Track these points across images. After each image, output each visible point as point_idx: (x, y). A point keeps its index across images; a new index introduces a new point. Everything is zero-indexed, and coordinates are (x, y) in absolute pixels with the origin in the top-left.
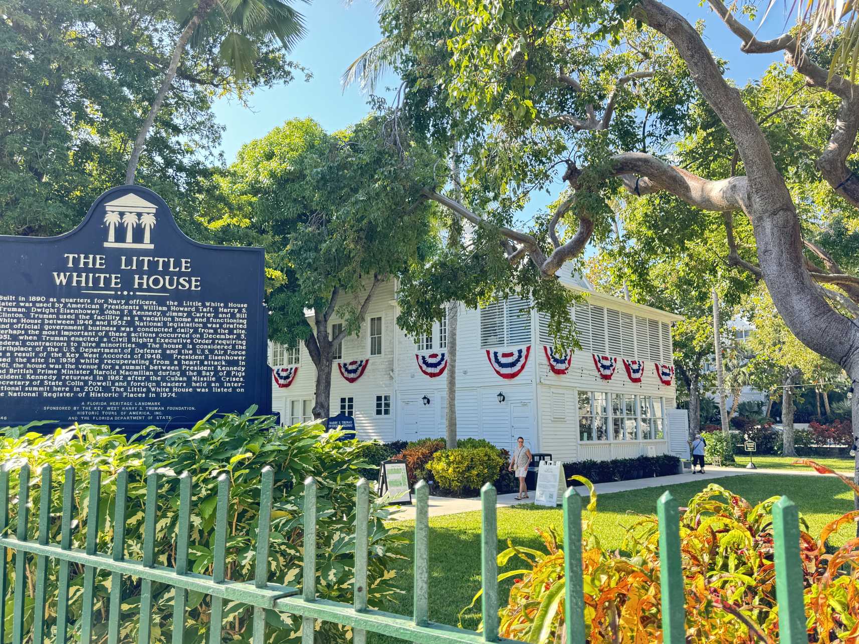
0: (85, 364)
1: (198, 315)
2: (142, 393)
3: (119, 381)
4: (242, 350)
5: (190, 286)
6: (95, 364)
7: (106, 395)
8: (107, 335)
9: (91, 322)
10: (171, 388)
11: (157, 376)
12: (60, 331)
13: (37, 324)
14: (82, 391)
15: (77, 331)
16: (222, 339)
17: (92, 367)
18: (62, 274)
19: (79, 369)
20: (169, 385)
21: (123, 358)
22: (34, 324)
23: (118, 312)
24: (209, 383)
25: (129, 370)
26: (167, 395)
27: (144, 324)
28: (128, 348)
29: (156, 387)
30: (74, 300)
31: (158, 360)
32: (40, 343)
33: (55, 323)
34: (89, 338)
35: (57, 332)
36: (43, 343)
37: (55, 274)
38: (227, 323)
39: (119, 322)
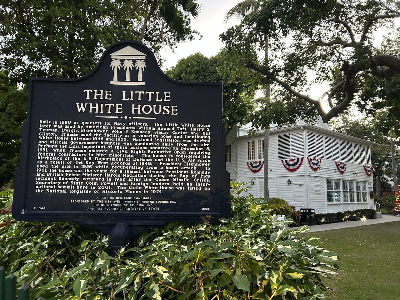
0: (98, 169)
1: (176, 133)
2: (139, 190)
3: (122, 182)
4: (208, 159)
5: (171, 112)
6: (105, 169)
7: (113, 192)
8: (113, 148)
9: (102, 139)
10: (159, 187)
11: (149, 178)
12: (81, 145)
13: (65, 140)
14: (97, 189)
15: (93, 145)
16: (194, 151)
17: (104, 171)
18: (82, 104)
19: (95, 173)
20: (157, 184)
21: (125, 165)
22: (64, 141)
23: (121, 132)
24: (185, 183)
25: (129, 174)
26: (156, 192)
27: (139, 140)
28: (128, 158)
29: (148, 186)
30: (91, 123)
31: (149, 166)
32: (68, 154)
33: (78, 139)
34: (101, 150)
35: (79, 146)
36: (70, 154)
37: (77, 104)
38: (197, 139)
39: (122, 138)
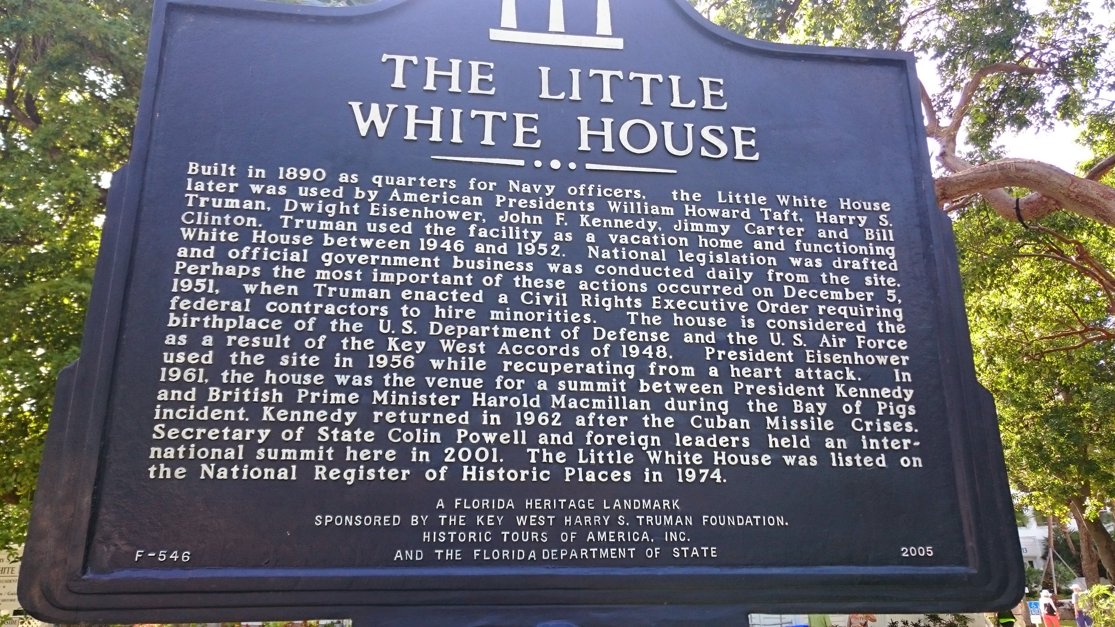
0: (443, 372)
1: (761, 231)
2: (622, 468)
3: (549, 430)
4: (897, 336)
5: (732, 151)
6: (474, 374)
7: (512, 475)
8: (507, 286)
9: (459, 246)
10: (707, 452)
11: (663, 413)
12: (367, 268)
13: (300, 247)
14: (437, 463)
15: (419, 270)
16: (837, 303)
17: (467, 383)
18: (375, 108)
19: (428, 391)
20: (700, 442)
21: (558, 358)
22: (292, 248)
23: (538, 219)
24: (818, 437)
25: (579, 395)
26: (699, 476)
27: (612, 254)
28: (571, 325)
29: (663, 448)
30: (410, 179)
31: (660, 362)
32: (308, 305)
33: (353, 245)
34: (454, 293)
35: (359, 273)
36: (317, 306)
37: (356, 106)
38: (843, 256)
39: (542, 246)
